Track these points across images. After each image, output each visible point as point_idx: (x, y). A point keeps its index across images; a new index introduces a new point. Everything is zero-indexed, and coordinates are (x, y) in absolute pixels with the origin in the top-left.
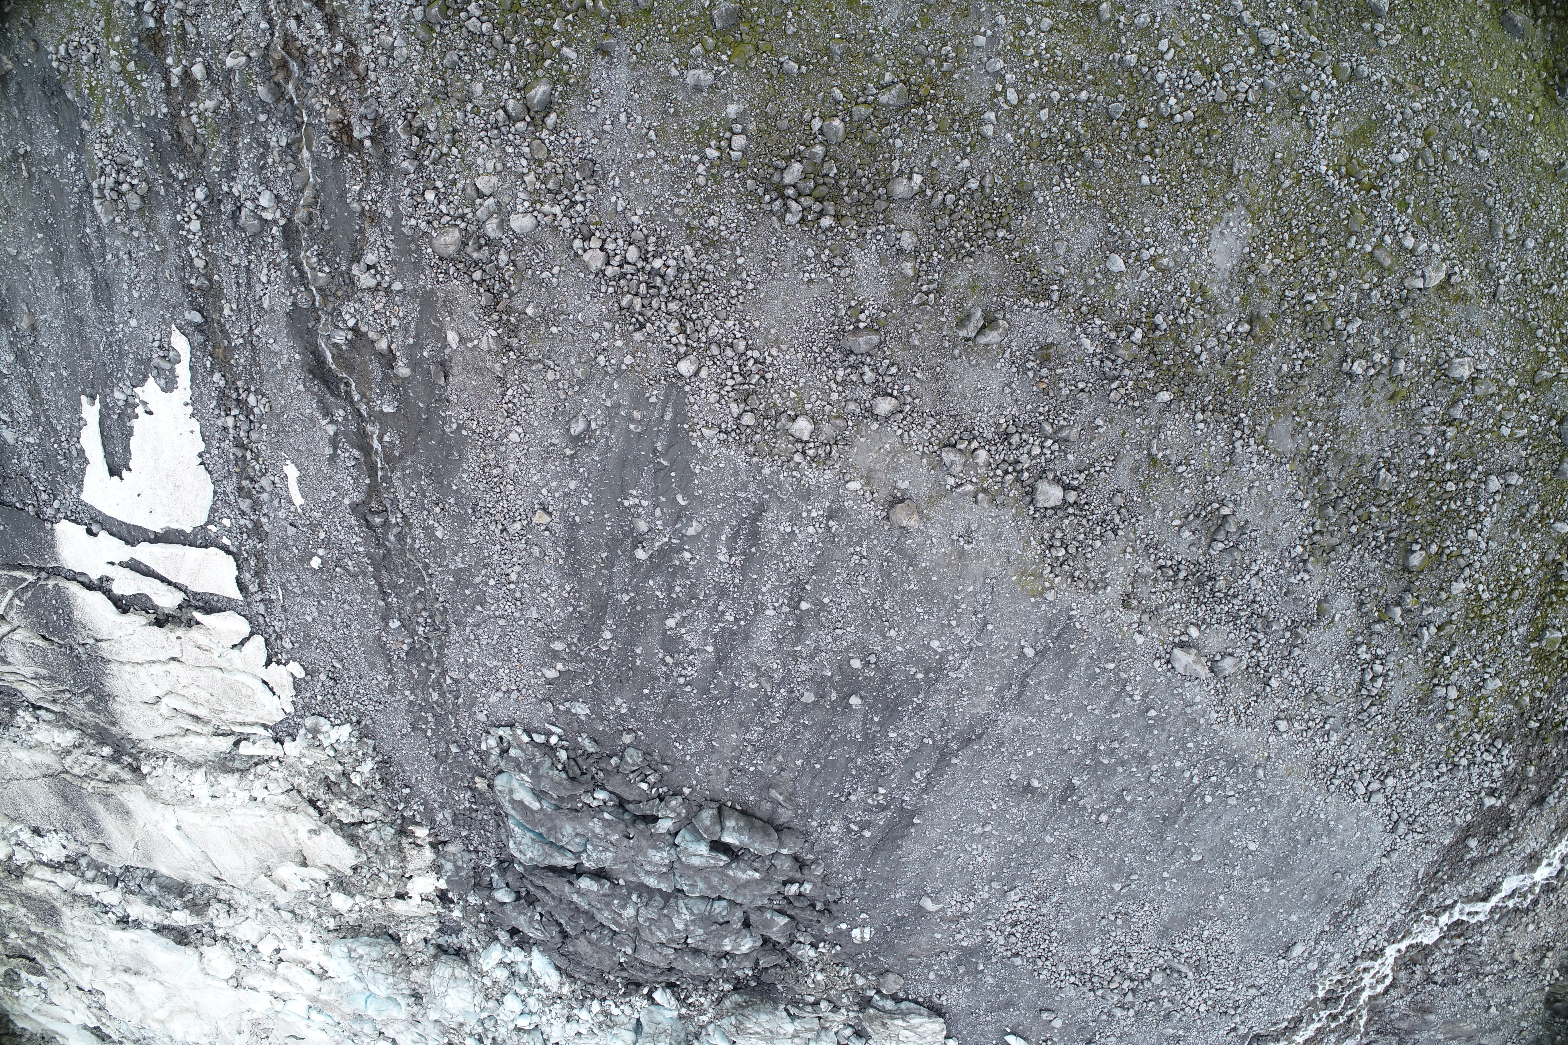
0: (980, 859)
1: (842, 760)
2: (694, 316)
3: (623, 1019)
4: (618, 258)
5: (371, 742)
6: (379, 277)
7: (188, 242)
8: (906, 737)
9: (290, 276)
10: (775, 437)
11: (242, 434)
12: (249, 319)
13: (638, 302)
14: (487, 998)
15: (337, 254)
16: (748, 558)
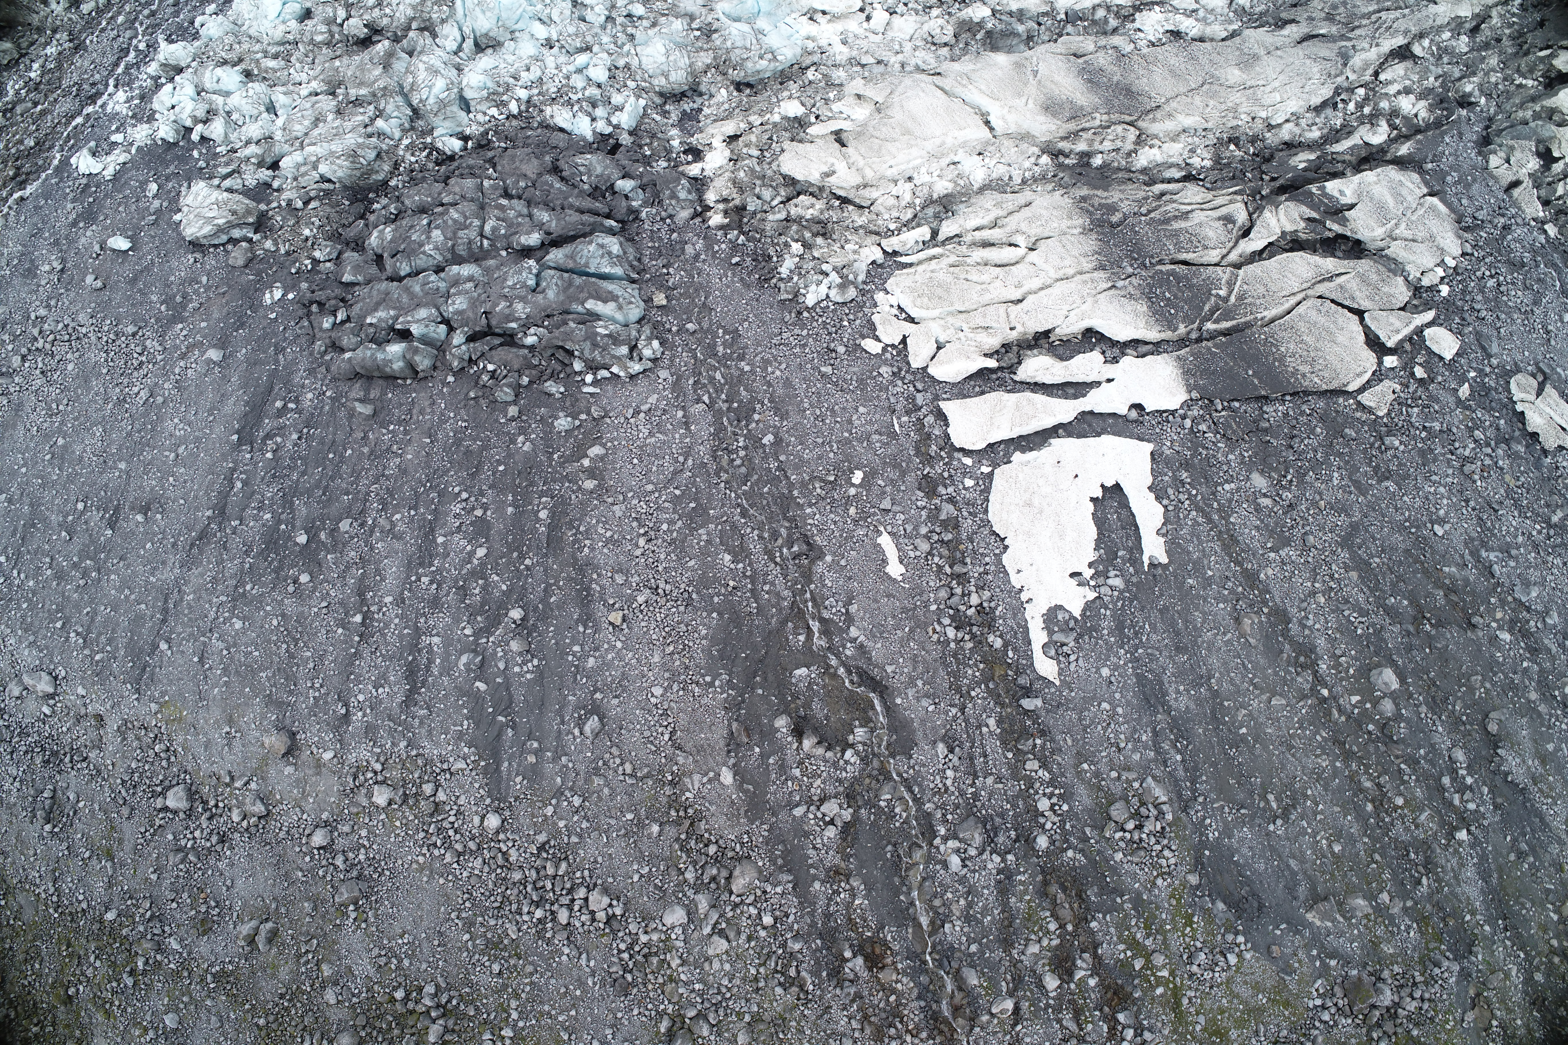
0: (176, 420)
1: (310, 471)
2: (499, 871)
3: (483, 107)
4: (576, 908)
5: (785, 296)
6: (820, 815)
7: (1052, 783)
8: (256, 518)
9: (920, 785)
10: (404, 780)
11: (959, 591)
12: (966, 721)
13: (550, 871)
14: (627, 66)
15: (874, 824)
16: (415, 647)
